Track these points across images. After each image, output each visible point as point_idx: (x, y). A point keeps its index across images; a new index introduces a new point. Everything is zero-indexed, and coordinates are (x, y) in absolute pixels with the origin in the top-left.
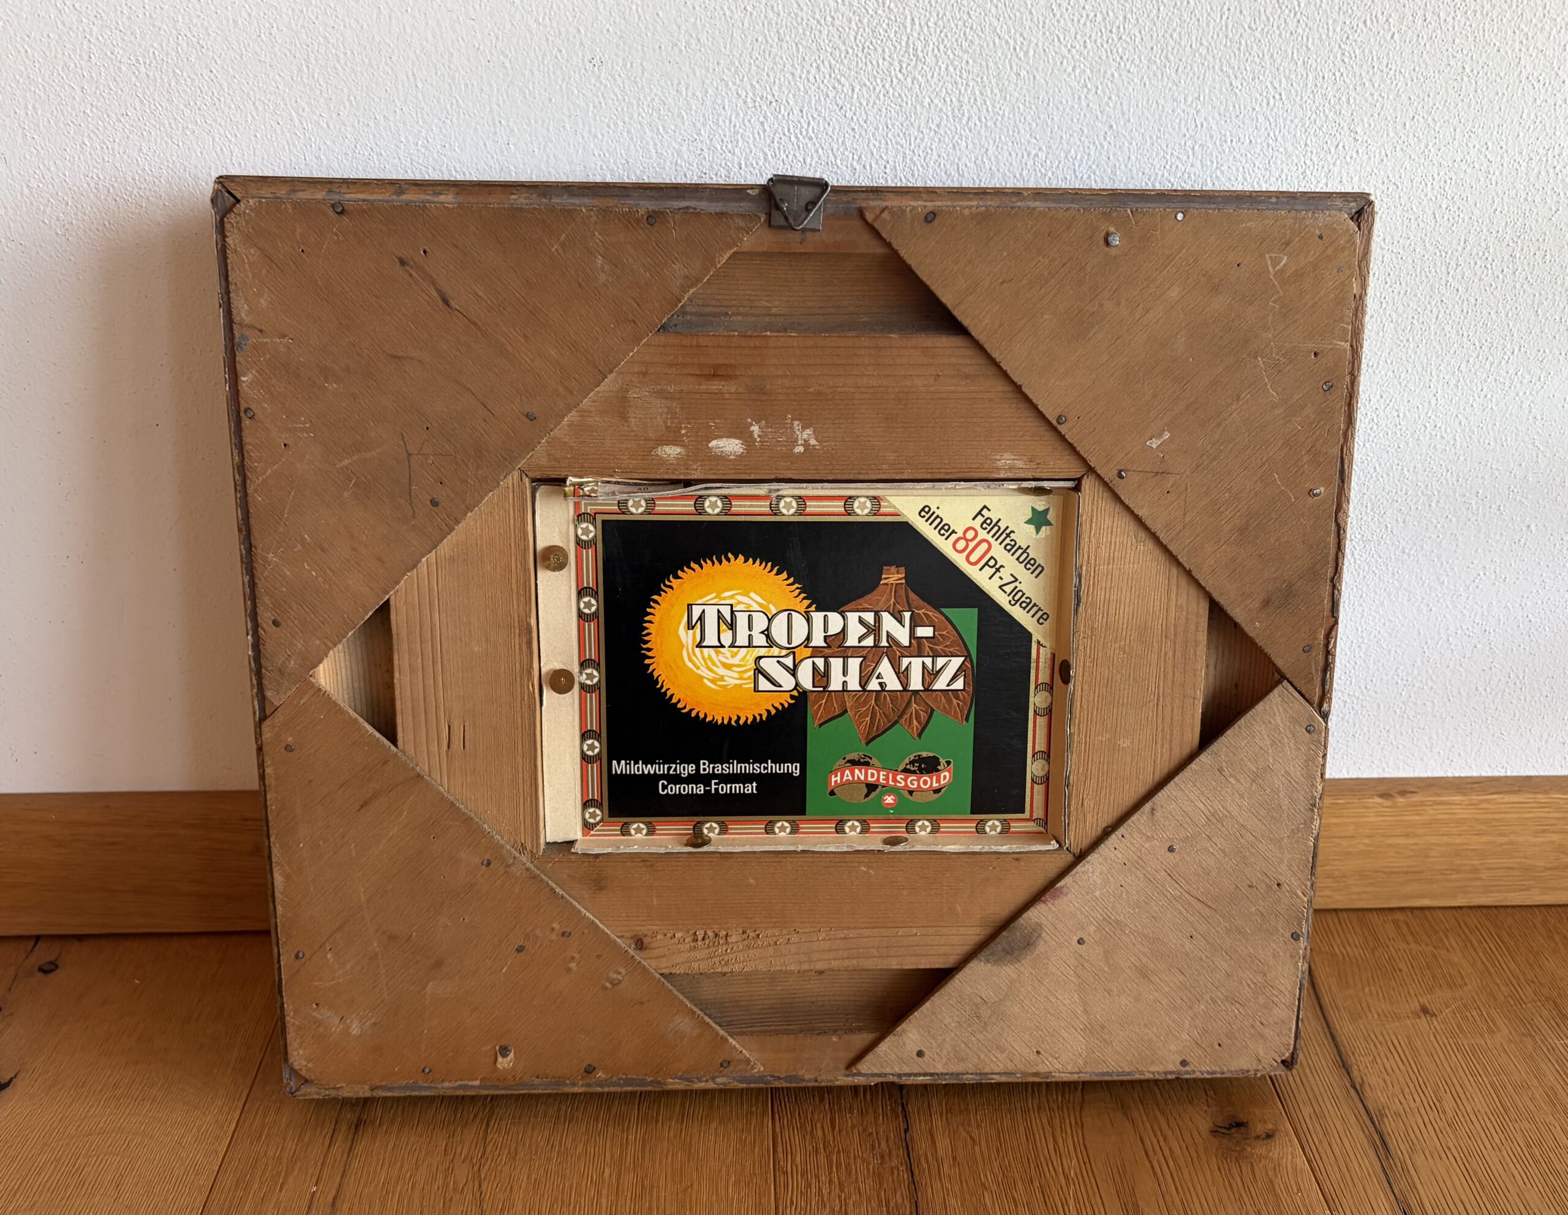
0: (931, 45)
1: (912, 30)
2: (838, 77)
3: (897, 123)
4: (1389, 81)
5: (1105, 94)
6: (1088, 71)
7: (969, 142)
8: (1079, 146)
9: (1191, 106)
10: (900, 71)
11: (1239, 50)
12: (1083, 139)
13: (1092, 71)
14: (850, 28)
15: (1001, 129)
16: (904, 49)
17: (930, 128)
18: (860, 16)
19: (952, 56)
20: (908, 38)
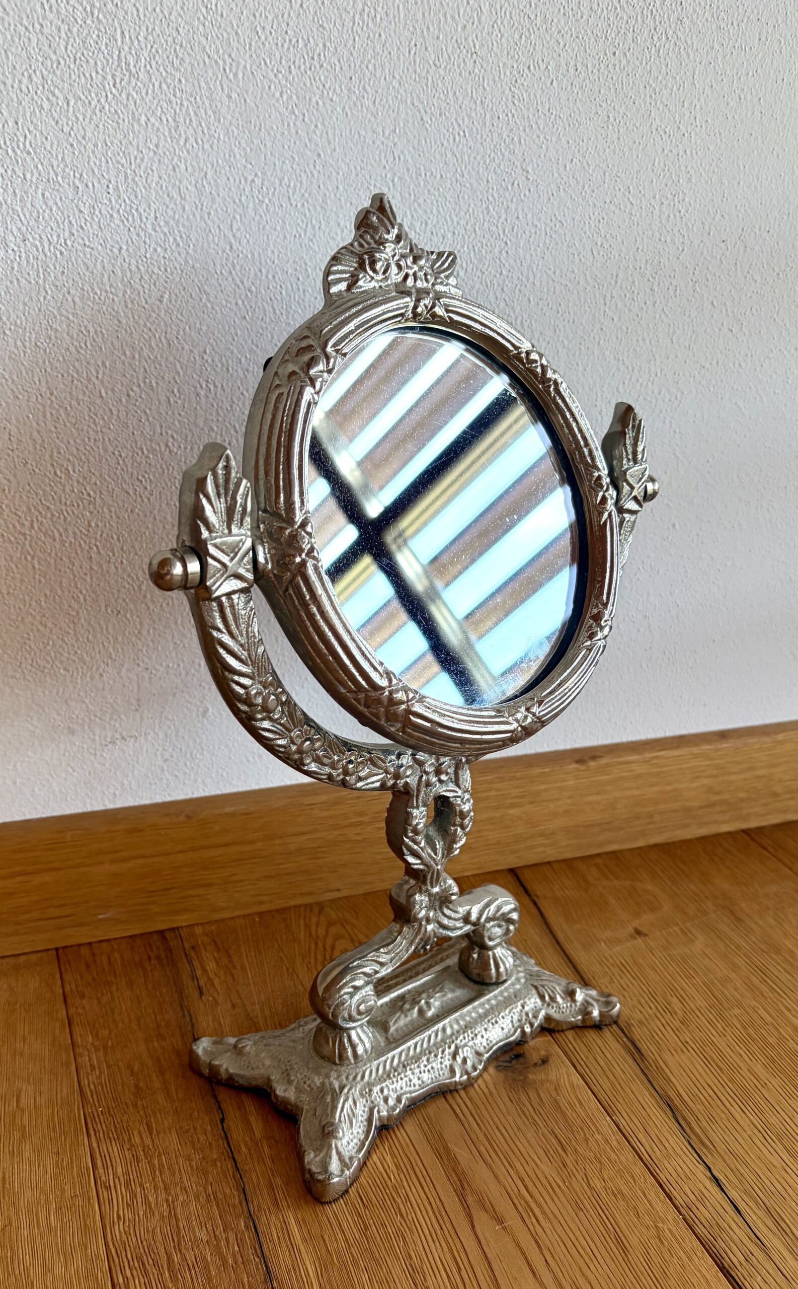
0: (143, 60)
1: (122, 43)
2: (52, 88)
3: (115, 141)
4: (551, 125)
5: (311, 122)
6: (294, 97)
7: (188, 164)
8: (291, 174)
9: (388, 138)
10: (114, 86)
11: (427, 85)
12: (295, 166)
13: (298, 97)
14: (60, 38)
15: (218, 152)
16: (116, 63)
17: (149, 148)
18: (69, 25)
19: (164, 73)
20: (120, 52)
